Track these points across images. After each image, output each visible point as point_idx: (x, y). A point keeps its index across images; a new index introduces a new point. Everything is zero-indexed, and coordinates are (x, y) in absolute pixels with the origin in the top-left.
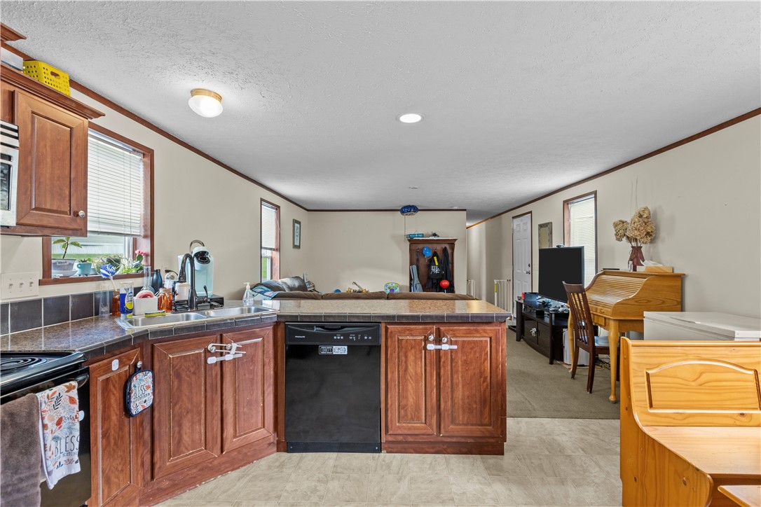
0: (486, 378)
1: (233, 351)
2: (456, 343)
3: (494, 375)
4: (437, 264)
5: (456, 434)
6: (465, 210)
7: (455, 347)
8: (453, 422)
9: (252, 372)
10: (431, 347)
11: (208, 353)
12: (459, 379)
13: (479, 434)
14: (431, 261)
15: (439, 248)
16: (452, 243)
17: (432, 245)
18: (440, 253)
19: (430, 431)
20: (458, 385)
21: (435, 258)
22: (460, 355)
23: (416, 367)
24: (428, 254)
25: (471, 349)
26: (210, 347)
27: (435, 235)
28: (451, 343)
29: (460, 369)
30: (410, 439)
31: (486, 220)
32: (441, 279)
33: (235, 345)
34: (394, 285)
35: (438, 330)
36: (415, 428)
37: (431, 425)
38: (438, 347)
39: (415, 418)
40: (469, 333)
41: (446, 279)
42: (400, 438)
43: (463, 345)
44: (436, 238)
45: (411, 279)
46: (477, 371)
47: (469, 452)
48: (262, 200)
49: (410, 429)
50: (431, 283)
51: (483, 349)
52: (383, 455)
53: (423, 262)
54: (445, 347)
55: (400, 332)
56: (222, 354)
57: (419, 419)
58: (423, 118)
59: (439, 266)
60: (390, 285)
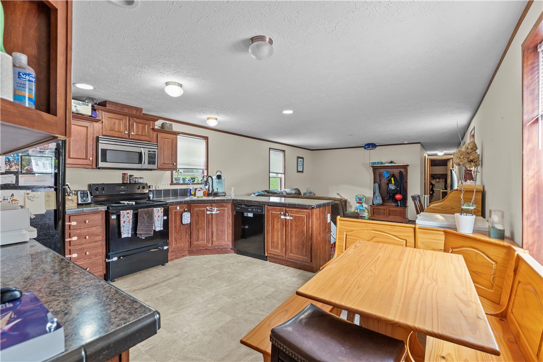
0: (304, 234)
1: (215, 210)
2: (292, 216)
3: (308, 233)
4: (393, 182)
5: (292, 258)
6: (420, 143)
7: (292, 218)
8: (291, 252)
9: (223, 220)
10: (283, 217)
11: (207, 210)
12: (293, 233)
13: (301, 260)
14: (390, 181)
15: (396, 171)
16: (405, 167)
17: (392, 170)
18: (398, 176)
19: (282, 255)
20: (293, 236)
21: (392, 179)
22: (294, 222)
23: (278, 226)
24: (386, 175)
25: (299, 220)
26: (208, 208)
27: (392, 162)
28: (290, 216)
29: (294, 229)
30: (276, 257)
32: (396, 194)
33: (216, 209)
34: (362, 196)
35: (286, 210)
36: (277, 252)
37: (282, 252)
38: (285, 217)
39: (277, 248)
40: (297, 212)
41: (400, 194)
42: (272, 256)
43: (295, 218)
44: (392, 165)
45: (374, 193)
46: (301, 230)
47: (300, 268)
49: (275, 252)
50: (388, 196)
51: (303, 220)
52: (268, 262)
53: (384, 181)
54: (288, 218)
55: (272, 210)
56: (212, 211)
57: (278, 248)
59: (395, 184)
60: (359, 196)
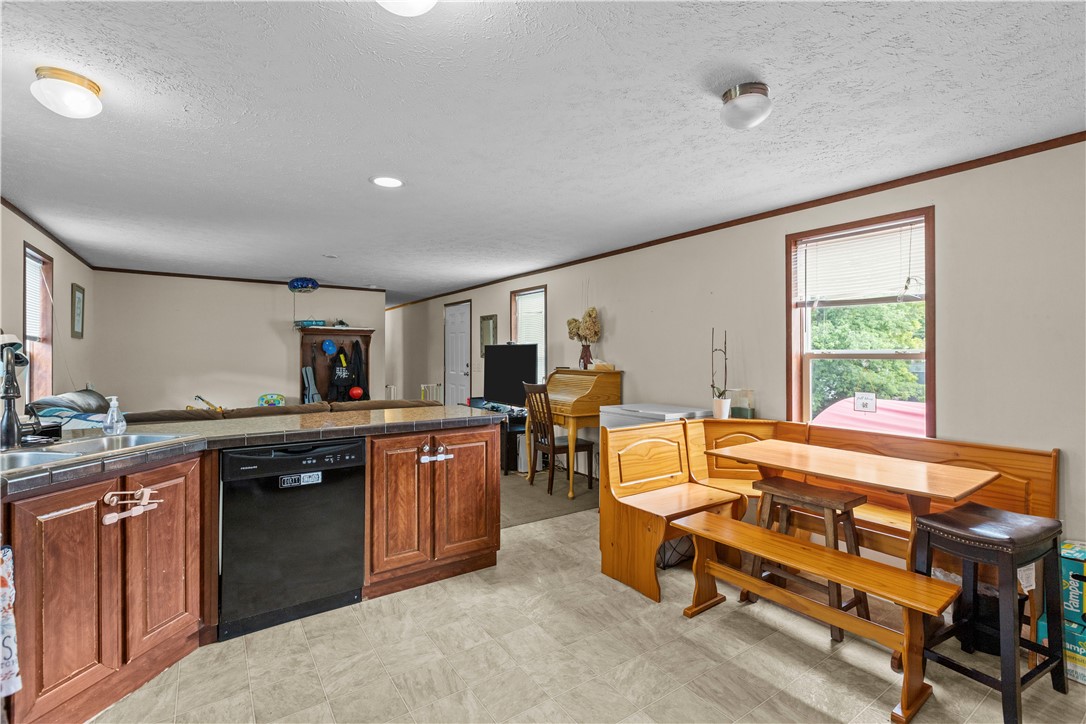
0: (482, 485)
1: (146, 500)
2: (452, 451)
3: (489, 482)
4: (344, 364)
5: (452, 553)
6: (384, 291)
7: (451, 456)
8: (449, 541)
9: (170, 530)
10: (425, 459)
11: (108, 508)
12: (455, 491)
13: (475, 548)
14: (336, 361)
15: (347, 341)
16: (366, 336)
17: (337, 338)
18: (348, 350)
19: (424, 558)
20: (453, 498)
21: (342, 356)
22: (456, 465)
23: (408, 485)
24: (332, 350)
25: (468, 456)
26: (107, 499)
27: (341, 323)
28: (447, 452)
29: (456, 480)
30: (399, 573)
31: (404, 305)
32: (351, 386)
33: (147, 492)
34: (275, 397)
35: (433, 438)
36: (406, 558)
37: (424, 550)
38: (434, 458)
39: (407, 546)
40: (465, 439)
41: (358, 385)
42: (388, 575)
43: (459, 453)
44: (344, 328)
45: (304, 388)
46: (473, 480)
47: (464, 571)
48: (26, 245)
49: (400, 560)
50: (335, 392)
51: (479, 455)
52: (365, 603)
53: (322, 362)
54: (441, 458)
55: (390, 447)
56: (124, 508)
57: (411, 546)
58: (404, 184)
59: (347, 368)
60: (269, 397)
